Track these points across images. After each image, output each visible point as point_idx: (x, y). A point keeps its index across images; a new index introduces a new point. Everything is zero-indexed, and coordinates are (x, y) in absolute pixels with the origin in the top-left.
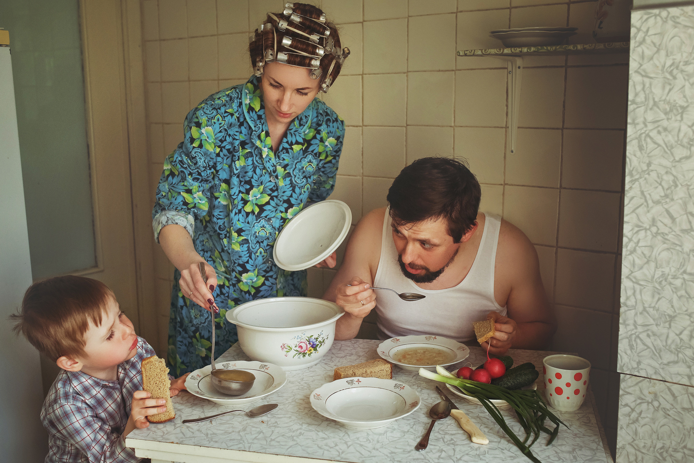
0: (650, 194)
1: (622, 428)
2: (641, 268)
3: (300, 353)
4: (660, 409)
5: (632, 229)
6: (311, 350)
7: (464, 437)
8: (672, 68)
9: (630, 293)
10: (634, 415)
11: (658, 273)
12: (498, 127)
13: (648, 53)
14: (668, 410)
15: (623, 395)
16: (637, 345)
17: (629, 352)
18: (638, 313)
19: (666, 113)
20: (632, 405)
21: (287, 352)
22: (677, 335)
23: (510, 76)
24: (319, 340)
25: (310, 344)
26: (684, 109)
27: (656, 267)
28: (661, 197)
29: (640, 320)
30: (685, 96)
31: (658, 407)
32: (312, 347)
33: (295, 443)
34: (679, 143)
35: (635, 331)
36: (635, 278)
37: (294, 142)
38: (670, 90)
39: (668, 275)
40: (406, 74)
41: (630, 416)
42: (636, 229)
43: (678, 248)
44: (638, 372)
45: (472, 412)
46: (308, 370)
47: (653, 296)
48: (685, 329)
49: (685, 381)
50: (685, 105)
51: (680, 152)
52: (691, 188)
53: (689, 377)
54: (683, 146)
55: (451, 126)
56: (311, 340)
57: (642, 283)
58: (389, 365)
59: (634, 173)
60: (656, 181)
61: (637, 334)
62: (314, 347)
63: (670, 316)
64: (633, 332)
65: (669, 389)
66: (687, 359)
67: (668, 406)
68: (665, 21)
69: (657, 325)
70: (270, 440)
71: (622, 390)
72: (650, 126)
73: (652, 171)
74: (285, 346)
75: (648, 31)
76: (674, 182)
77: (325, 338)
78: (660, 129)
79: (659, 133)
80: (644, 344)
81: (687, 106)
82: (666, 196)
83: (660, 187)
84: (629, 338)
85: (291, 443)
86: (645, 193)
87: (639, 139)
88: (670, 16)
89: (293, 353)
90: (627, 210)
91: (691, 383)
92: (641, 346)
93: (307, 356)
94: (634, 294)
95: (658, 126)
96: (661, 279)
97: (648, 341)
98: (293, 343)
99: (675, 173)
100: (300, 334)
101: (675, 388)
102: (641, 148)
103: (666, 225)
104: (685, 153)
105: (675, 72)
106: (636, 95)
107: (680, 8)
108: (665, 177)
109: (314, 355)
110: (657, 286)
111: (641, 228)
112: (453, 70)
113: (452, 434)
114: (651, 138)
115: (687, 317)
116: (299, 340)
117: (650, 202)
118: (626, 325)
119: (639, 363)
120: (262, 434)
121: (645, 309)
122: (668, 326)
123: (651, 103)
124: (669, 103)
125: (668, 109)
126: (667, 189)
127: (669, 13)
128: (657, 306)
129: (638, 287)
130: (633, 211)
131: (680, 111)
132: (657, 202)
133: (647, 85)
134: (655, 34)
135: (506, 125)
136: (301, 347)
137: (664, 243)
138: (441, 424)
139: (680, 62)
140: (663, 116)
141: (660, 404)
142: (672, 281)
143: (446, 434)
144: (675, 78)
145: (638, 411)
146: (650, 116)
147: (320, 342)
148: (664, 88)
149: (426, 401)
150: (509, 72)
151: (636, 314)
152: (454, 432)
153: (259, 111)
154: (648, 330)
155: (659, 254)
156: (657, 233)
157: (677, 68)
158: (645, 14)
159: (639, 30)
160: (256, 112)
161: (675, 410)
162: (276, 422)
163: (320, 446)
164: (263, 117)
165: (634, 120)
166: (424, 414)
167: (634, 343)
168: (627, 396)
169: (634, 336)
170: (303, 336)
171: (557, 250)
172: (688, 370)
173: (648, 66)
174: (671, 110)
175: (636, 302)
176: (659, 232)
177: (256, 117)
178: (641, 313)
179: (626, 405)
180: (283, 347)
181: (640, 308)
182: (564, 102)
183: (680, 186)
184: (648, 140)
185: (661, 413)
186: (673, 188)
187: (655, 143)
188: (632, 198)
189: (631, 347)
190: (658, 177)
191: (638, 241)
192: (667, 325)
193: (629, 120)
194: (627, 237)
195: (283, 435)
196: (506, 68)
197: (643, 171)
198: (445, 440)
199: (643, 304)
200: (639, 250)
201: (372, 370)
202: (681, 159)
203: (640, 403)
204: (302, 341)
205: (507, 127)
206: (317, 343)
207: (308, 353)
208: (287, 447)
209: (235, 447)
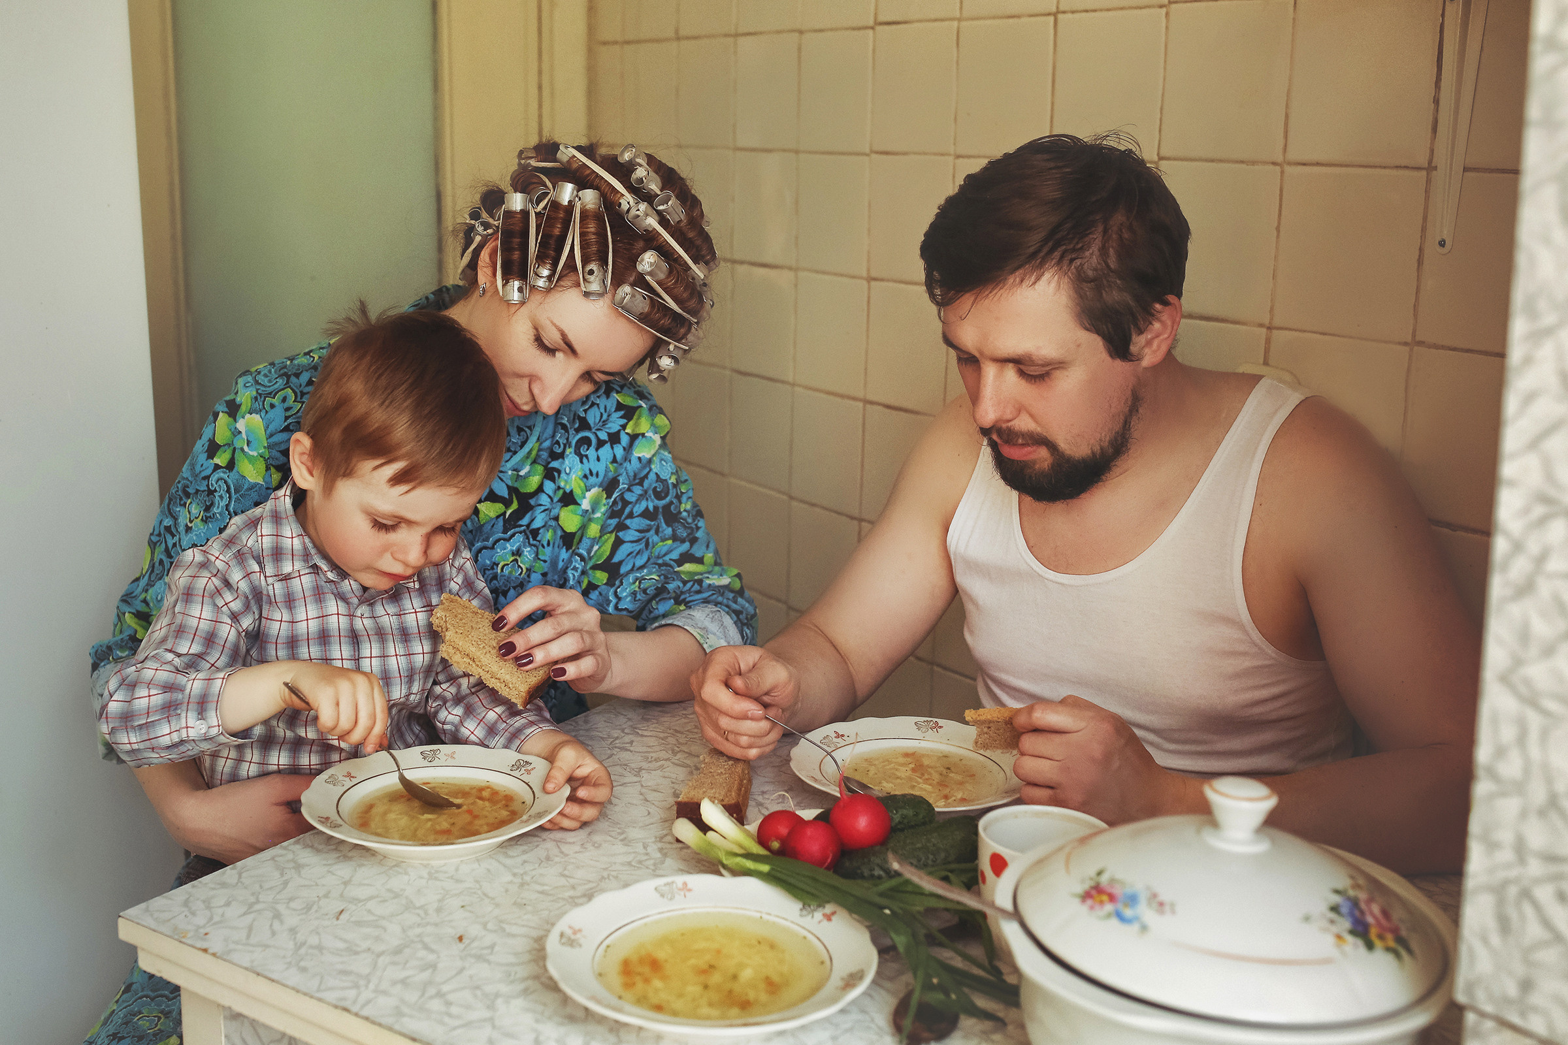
2: (1549, 651)
5: (1528, 510)
9: (1508, 734)
12: (1405, 167)
16: (1522, 921)
17: (1495, 940)
18: (1532, 813)
29: (1537, 837)
33: (488, 1014)
35: (1519, 870)
36: (1527, 682)
42: (1539, 510)
44: (1523, 1014)
55: (1274, 164)
57: (1551, 705)
59: (1544, 304)
61: (1524, 882)
64: (1512, 874)
70: (434, 992)
80: (1546, 923)
84: (1499, 890)
85: (481, 1013)
90: (1513, 437)
92: (1534, 931)
94: (1522, 739)
97: (1560, 918)
111: (1557, 509)
118: (1492, 846)
119: (1526, 985)
120: (430, 971)
121: (1553, 799)
129: (1534, 720)
130: (1534, 444)
135: (1430, 162)
151: (1523, 814)
154: (1561, 877)
167: (1512, 911)
169: (1513, 891)
175: (1527, 771)
178: (1542, 813)
181: (1538, 794)
188: (1531, 397)
189: (1504, 925)
191: (1544, 557)
195: (478, 988)
200: (1545, 588)
205: (1431, 168)
208: (457, 1023)
209: (331, 996)
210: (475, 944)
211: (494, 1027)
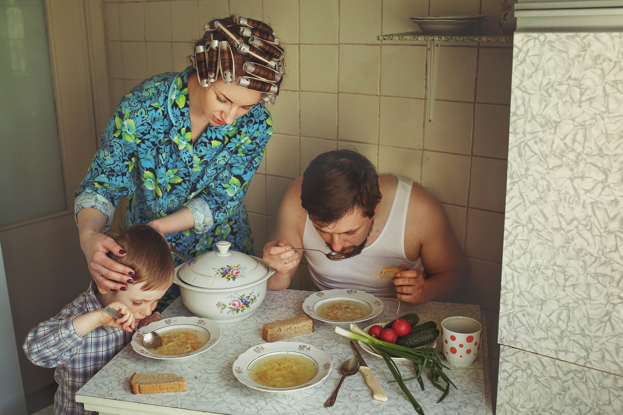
0: (527, 196)
1: (501, 389)
2: (519, 258)
3: (234, 310)
4: (532, 376)
5: (512, 224)
6: (243, 307)
7: (367, 393)
8: (548, 87)
9: (509, 278)
10: (511, 379)
11: (533, 264)
12: (418, 98)
13: (528, 71)
14: (539, 377)
15: (502, 362)
16: (514, 322)
17: (508, 327)
18: (516, 296)
19: (542, 126)
20: (510, 371)
21: (222, 309)
22: (547, 316)
23: (429, 52)
24: (250, 298)
25: (242, 301)
26: (557, 124)
27: (532, 258)
28: (537, 198)
29: (517, 302)
30: (558, 113)
31: (531, 374)
32: (244, 304)
33: (221, 399)
34: (552, 153)
35: (513, 310)
36: (514, 266)
37: (214, 137)
38: (546, 106)
39: (541, 265)
40: (337, 46)
41: (507, 380)
42: (515, 225)
43: (550, 243)
44: (515, 344)
45: (378, 368)
46: (242, 323)
47: (528, 283)
48: (554, 311)
49: (553, 355)
50: (558, 120)
51: (553, 161)
52: (561, 192)
53: (557, 352)
54: (556, 156)
55: (377, 96)
56: (243, 298)
57: (519, 270)
58: (311, 321)
59: (514, 176)
60: (532, 185)
61: (514, 313)
62: (246, 304)
63: (542, 300)
64: (511, 311)
65: (540, 361)
66: (555, 336)
67: (539, 374)
68: (543, 44)
69: (531, 307)
70: (200, 396)
71: (502, 358)
72: (528, 137)
73: (530, 175)
74: (221, 304)
75: (528, 52)
76: (548, 186)
77: (256, 295)
78: (537, 139)
79: (536, 143)
80: (520, 322)
81: (560, 122)
82: (541, 198)
83: (536, 190)
84: (508, 316)
85: (218, 400)
86: (524, 195)
87: (519, 146)
88: (547, 40)
89: (227, 310)
90: (508, 208)
91: (557, 357)
92: (517, 324)
93: (240, 312)
94: (513, 279)
95: (535, 137)
96: (535, 269)
97: (523, 320)
98: (227, 301)
99: (548, 179)
100: (233, 294)
101: (544, 359)
102: (520, 155)
103: (540, 223)
104: (558, 162)
105: (550, 90)
106: (517, 108)
107: (556, 34)
108: (540, 182)
109: (246, 310)
110: (532, 274)
111: (520, 224)
112: (379, 45)
113: (358, 391)
114: (529, 147)
115: (556, 302)
116: (232, 299)
117: (527, 202)
118: (506, 305)
119: (516, 337)
120: (194, 390)
121: (521, 293)
122: (540, 309)
123: (530, 116)
124: (544, 117)
125: (544, 123)
126: (542, 192)
127: (546, 37)
128: (531, 291)
129: (516, 274)
130: (513, 209)
131: (554, 125)
132: (533, 203)
133: (527, 100)
134: (534, 55)
135: (425, 97)
136: (234, 305)
137: (539, 238)
138: (350, 380)
139: (555, 82)
140: (539, 128)
141: (532, 372)
142: (544, 271)
143: (353, 390)
144: (550, 96)
145: (514, 377)
146: (529, 128)
147: (252, 300)
148: (540, 104)
149: (341, 356)
150: (429, 50)
151: (514, 296)
152: (360, 388)
153: (182, 108)
154: (523, 310)
155: (534, 247)
156: (532, 229)
157: (552, 87)
158: (526, 37)
159: (520, 50)
160: (180, 109)
161: (544, 377)
162: (208, 378)
163: (242, 402)
164: (186, 114)
165: (515, 130)
166: (336, 369)
167: (512, 320)
168: (506, 364)
169: (512, 315)
170: (236, 296)
171: (468, 209)
172: (556, 345)
173: (527, 83)
174: (546, 124)
175: (514, 286)
176: (534, 228)
177: (179, 114)
178: (518, 296)
179: (505, 371)
180: (218, 305)
181: (518, 292)
182: (476, 79)
183: (552, 190)
184: (527, 148)
185: (533, 379)
186: (547, 191)
187: (533, 151)
188: (512, 198)
189: (510, 324)
190: (534, 181)
191: (517, 236)
192: (539, 307)
193: (511, 130)
194: (507, 230)
195: (212, 392)
196: (426, 45)
197: (522, 175)
198: (351, 397)
199: (520, 288)
200: (517, 243)
201: (295, 326)
202: (554, 167)
203: (516, 370)
204: (236, 299)
205: (426, 99)
206: (249, 300)
207: (241, 309)
208: (214, 404)
209: (169, 404)
210: (202, 379)
211: (226, 403)
